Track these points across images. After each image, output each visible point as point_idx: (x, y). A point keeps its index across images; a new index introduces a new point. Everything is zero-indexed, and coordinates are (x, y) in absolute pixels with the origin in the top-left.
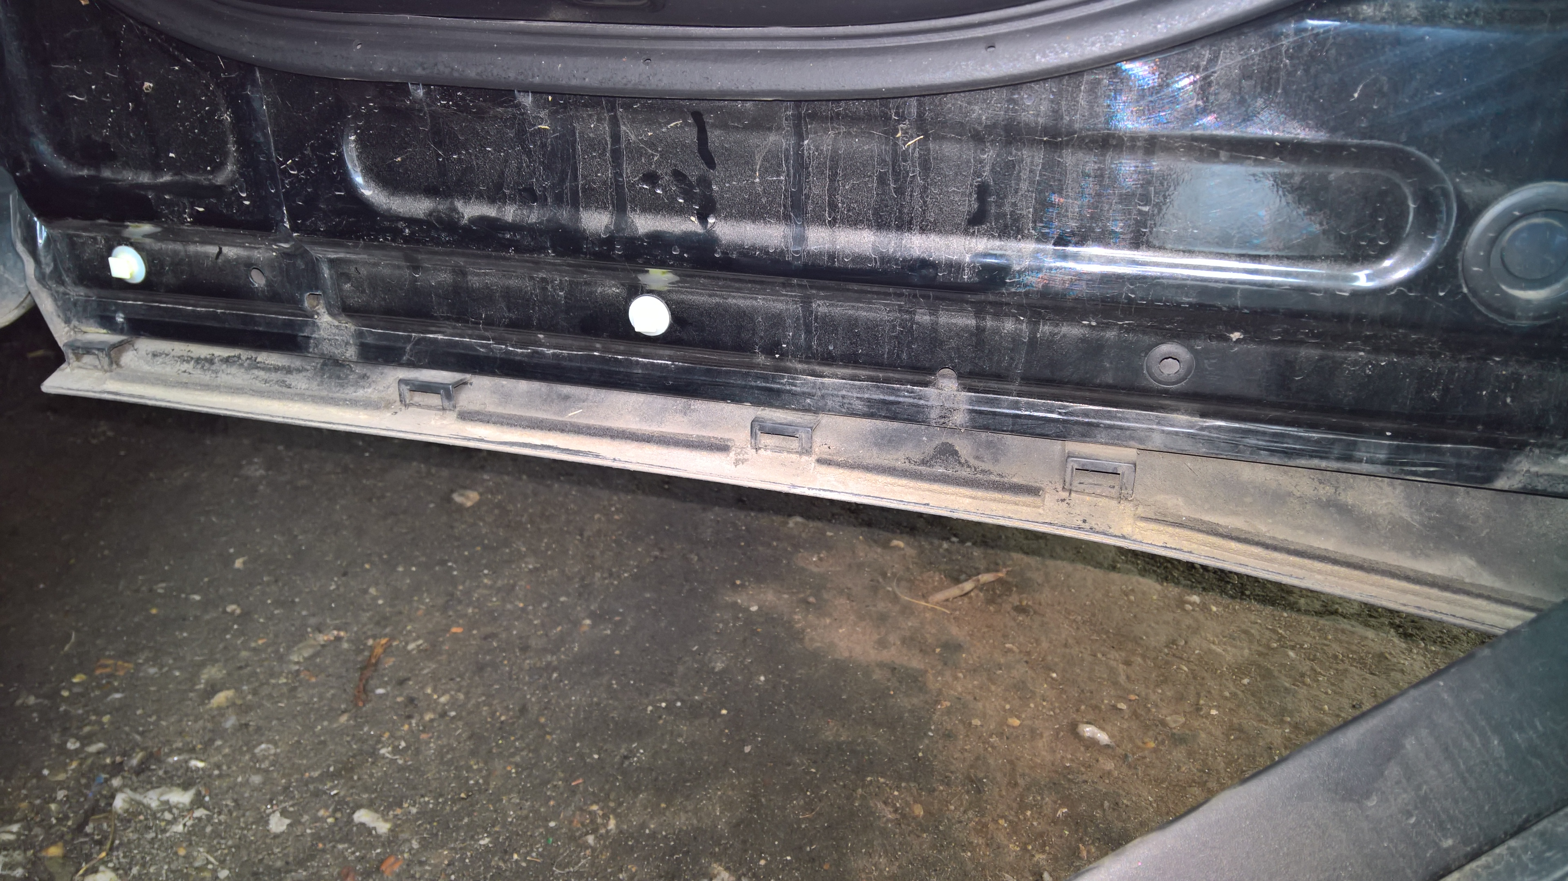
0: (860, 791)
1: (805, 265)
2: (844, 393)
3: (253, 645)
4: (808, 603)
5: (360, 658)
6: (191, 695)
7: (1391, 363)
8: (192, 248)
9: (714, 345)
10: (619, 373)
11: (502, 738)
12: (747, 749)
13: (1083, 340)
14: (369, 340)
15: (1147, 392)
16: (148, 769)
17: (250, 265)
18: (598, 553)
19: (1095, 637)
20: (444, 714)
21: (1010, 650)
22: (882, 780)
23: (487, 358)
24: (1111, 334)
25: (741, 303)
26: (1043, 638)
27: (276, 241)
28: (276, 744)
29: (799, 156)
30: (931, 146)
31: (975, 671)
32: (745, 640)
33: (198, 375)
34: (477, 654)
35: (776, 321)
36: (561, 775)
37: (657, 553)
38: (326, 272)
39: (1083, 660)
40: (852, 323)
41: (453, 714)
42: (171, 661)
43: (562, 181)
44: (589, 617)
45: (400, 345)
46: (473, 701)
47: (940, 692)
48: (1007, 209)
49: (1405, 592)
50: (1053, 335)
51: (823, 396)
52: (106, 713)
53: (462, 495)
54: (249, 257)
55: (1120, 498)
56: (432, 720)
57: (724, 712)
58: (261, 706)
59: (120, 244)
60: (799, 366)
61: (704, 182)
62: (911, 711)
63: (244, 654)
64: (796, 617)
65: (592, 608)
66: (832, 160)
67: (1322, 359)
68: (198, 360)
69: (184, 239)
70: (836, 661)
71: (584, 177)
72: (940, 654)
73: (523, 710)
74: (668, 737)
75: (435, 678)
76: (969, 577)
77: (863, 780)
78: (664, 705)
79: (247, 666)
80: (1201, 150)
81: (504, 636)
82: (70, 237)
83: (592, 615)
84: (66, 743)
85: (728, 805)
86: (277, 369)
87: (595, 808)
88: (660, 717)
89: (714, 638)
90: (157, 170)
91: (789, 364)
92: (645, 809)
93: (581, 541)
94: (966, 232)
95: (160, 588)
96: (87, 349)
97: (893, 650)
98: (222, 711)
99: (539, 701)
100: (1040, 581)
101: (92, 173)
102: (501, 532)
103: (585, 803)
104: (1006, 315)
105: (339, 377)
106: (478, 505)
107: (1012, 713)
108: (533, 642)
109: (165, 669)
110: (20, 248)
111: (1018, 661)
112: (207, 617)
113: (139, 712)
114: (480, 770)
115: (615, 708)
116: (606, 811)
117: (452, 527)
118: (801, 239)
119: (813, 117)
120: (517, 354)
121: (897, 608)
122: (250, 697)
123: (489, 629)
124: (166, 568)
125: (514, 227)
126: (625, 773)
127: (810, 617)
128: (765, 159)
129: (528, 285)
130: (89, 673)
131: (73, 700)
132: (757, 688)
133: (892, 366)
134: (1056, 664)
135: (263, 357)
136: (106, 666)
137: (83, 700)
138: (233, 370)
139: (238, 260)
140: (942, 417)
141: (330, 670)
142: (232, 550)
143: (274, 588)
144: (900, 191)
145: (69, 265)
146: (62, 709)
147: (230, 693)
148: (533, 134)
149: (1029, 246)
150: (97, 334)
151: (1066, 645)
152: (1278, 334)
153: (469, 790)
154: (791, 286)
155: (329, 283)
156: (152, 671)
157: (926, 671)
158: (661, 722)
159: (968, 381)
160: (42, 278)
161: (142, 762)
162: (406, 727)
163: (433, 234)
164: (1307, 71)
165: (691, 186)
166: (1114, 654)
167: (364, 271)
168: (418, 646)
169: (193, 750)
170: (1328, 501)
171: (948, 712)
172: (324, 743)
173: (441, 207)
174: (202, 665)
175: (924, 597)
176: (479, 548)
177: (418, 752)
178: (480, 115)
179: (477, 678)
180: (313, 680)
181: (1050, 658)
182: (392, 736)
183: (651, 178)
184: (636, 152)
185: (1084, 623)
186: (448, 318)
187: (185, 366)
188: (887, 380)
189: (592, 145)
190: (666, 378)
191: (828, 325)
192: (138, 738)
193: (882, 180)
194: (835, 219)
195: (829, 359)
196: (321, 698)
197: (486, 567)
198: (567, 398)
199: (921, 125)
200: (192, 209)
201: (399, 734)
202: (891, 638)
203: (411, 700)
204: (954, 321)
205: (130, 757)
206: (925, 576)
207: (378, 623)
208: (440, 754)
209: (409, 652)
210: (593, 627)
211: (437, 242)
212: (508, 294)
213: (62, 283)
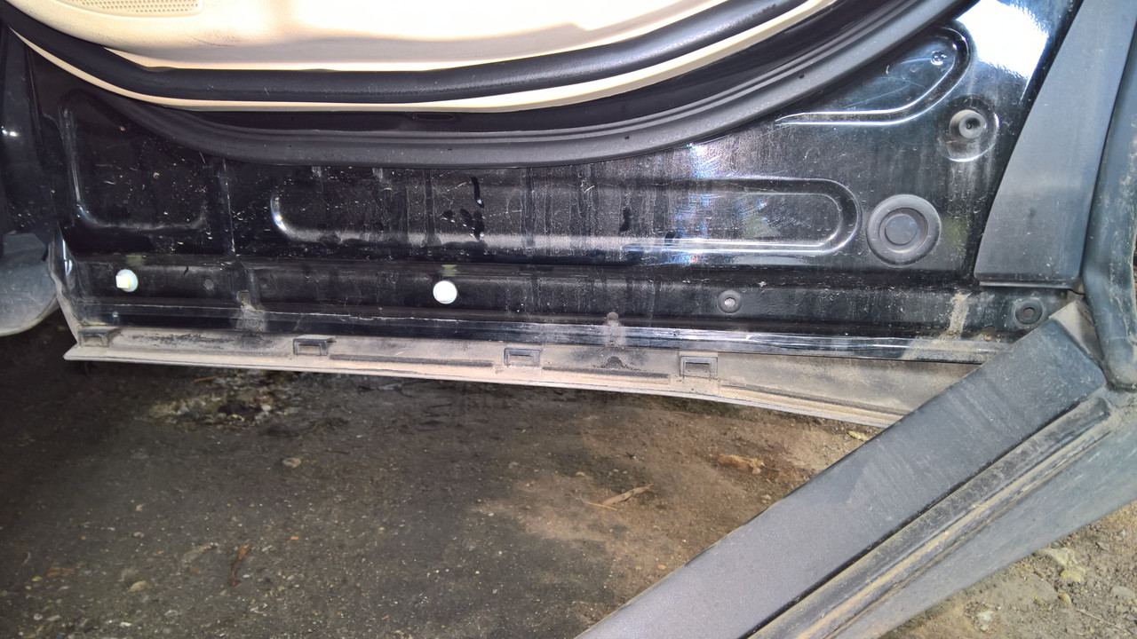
0: (569, 609)
1: (534, 257)
2: (556, 331)
3: (155, 554)
4: (526, 509)
5: (230, 558)
6: (117, 585)
7: (841, 294)
8: (169, 269)
9: (482, 308)
10: (425, 328)
11: (332, 597)
12: (495, 592)
13: (683, 291)
14: (274, 319)
15: (719, 318)
16: (92, 628)
17: (205, 276)
18: (384, 490)
19: (708, 519)
20: (291, 587)
21: (657, 529)
22: (582, 602)
23: (347, 325)
24: (698, 287)
25: (498, 281)
26: (676, 521)
27: (223, 261)
28: (178, 610)
29: (530, 199)
30: (599, 191)
31: (635, 541)
32: (487, 533)
33: (163, 346)
34: (310, 551)
35: (517, 291)
36: (375, 615)
37: (424, 488)
38: (252, 278)
39: (701, 532)
40: (560, 289)
41: (297, 586)
42: (99, 567)
43: (398, 218)
44: (382, 526)
45: (293, 320)
46: (310, 579)
47: (614, 553)
48: (640, 221)
49: (863, 415)
50: (668, 289)
51: (544, 334)
52: (58, 598)
53: (290, 461)
54: (205, 272)
55: (710, 378)
56: (283, 591)
57: (477, 572)
58: (165, 589)
59: (123, 269)
60: (531, 317)
61: (478, 215)
62: (597, 564)
63: (150, 560)
64: (519, 517)
65: (384, 520)
66: (547, 200)
67: (807, 294)
68: (163, 339)
69: (166, 263)
70: (547, 540)
71: (411, 215)
72: (612, 532)
73: (345, 581)
74: (442, 589)
75: (282, 565)
76: (627, 491)
77: (570, 603)
78: (437, 571)
79: (152, 567)
80: (735, 187)
81: (327, 540)
82: (91, 266)
83: (384, 524)
84: (32, 617)
85: (485, 624)
86: (213, 341)
87: (398, 631)
88: (436, 578)
89: (467, 532)
90: (155, 221)
91: (525, 316)
92: (432, 629)
93: (372, 484)
94: (619, 235)
95: (86, 525)
96: (94, 335)
97: (583, 533)
98: (138, 594)
99: (354, 575)
100: (672, 491)
101: (114, 225)
102: (318, 481)
103: (392, 629)
104: (643, 280)
105: (253, 343)
106: (300, 467)
107: (660, 562)
108: (346, 542)
109: (96, 571)
110: (53, 276)
111: (662, 534)
112: (121, 540)
113: (82, 596)
114: (319, 616)
115: (406, 576)
116: (406, 632)
117: (285, 480)
118: (531, 243)
119: (537, 178)
120: (365, 321)
121: (583, 509)
122: (156, 585)
123: (316, 537)
124: (89, 513)
125: (369, 244)
126: (416, 611)
127: (528, 517)
128: (511, 201)
129: (375, 279)
130: (44, 575)
131: (34, 591)
132: (498, 558)
133: (582, 313)
134: (685, 535)
135: (204, 335)
136: (54, 571)
137: (41, 592)
138: (186, 342)
139: (198, 274)
140: (611, 341)
141: (211, 567)
142: (133, 501)
143: (165, 521)
144: (583, 215)
145: (88, 283)
146: (28, 597)
147: (143, 583)
148: (382, 193)
149: (652, 240)
150: (98, 325)
151: (690, 525)
152: (783, 281)
153: (313, 627)
154: (527, 269)
155: (253, 284)
156: (87, 572)
157: (605, 542)
158: (437, 581)
159: (624, 319)
160: (66, 294)
161: (87, 624)
162: (266, 595)
163: (322, 250)
164: (781, 146)
165: (471, 217)
166: (720, 528)
167: (275, 276)
168: (269, 549)
169: (122, 616)
170: (821, 375)
171: (621, 563)
172: (212, 608)
173: (327, 235)
174: (122, 567)
175: (600, 502)
176: (304, 491)
177: (276, 609)
178: (353, 183)
179: (311, 565)
180: (200, 572)
181: (681, 532)
182: (257, 601)
183: (449, 214)
184: (440, 200)
185: (701, 512)
186: (325, 301)
187: (155, 342)
188: (580, 323)
189: (415, 198)
190: (454, 330)
191: (546, 290)
192: (83, 611)
193: (574, 210)
194: (549, 232)
195: (547, 311)
196: (206, 582)
197: (310, 501)
198: (394, 346)
199: (593, 180)
200: (176, 243)
201: (262, 599)
202: (581, 526)
203: (268, 580)
204: (615, 285)
205: (79, 623)
206: (599, 491)
207: (240, 538)
208: (291, 609)
209: (264, 553)
210: (385, 532)
211: (324, 255)
212: (362, 285)
213: (80, 295)
